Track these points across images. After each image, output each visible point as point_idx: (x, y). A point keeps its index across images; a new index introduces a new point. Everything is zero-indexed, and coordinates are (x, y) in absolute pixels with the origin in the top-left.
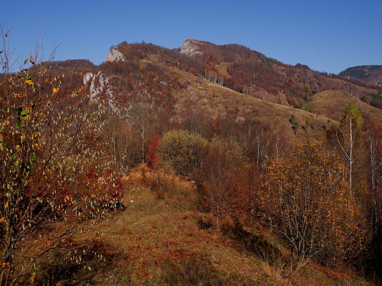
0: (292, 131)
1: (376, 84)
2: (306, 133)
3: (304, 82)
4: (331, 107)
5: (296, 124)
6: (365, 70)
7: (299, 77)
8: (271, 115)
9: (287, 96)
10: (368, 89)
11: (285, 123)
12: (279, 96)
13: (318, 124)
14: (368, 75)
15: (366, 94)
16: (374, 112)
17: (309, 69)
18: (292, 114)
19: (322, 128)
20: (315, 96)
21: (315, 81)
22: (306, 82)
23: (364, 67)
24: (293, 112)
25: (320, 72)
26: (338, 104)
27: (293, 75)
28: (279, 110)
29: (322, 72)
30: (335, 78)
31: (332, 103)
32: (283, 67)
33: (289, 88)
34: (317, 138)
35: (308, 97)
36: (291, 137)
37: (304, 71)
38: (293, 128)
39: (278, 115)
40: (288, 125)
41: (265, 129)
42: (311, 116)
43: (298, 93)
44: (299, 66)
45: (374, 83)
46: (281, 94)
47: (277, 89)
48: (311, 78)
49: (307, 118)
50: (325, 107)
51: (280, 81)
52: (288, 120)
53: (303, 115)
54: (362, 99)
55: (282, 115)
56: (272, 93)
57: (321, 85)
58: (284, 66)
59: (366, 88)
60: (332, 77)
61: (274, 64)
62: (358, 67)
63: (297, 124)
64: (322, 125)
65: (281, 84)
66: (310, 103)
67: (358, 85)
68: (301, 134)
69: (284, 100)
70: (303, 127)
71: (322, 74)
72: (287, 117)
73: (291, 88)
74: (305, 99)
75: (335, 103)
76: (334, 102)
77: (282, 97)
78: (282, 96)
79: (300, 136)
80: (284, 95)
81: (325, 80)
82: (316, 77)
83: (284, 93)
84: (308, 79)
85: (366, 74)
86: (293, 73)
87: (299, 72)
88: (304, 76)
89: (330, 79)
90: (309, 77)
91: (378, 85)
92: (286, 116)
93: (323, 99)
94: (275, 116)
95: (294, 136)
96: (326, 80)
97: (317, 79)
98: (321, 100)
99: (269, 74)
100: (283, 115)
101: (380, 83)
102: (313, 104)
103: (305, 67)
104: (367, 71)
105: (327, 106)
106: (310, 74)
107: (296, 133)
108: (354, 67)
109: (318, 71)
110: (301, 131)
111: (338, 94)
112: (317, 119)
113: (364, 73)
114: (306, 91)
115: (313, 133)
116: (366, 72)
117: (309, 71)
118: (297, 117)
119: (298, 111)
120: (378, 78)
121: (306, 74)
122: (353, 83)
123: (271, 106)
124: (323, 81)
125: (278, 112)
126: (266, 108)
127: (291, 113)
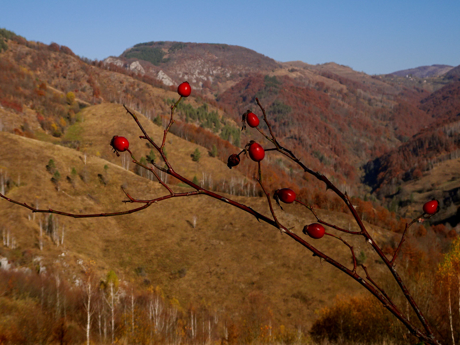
0: (51, 186)
1: (180, 74)
2: (72, 188)
3: (65, 77)
4: (109, 133)
5: (57, 174)
6: (163, 49)
7: (55, 67)
8: (16, 159)
9: (38, 113)
10: (166, 91)
11: (40, 172)
12: (25, 114)
13: (90, 171)
14: (169, 59)
15: (164, 100)
16: (172, 143)
17: (72, 54)
18: (49, 155)
19: (97, 178)
20: (85, 113)
21: (83, 77)
22: (68, 77)
23: (161, 43)
24: (52, 151)
25: (91, 60)
26: (120, 129)
27: (44, 63)
28: (29, 150)
29: (93, 59)
30: (115, 71)
31: (111, 126)
32: (27, 49)
33: (40, 99)
34: (89, 195)
35: (73, 116)
36: (51, 197)
37: (64, 58)
38: (53, 180)
39: (28, 158)
40: (45, 175)
41: (8, 184)
42: (80, 157)
43: (57, 109)
44: (53, 47)
45: (178, 72)
46: (27, 109)
47: (21, 100)
48: (75, 71)
49: (73, 161)
50: (101, 134)
51: (25, 86)
52: (44, 167)
53: (67, 157)
54: (155, 121)
55: (34, 159)
56: (12, 108)
57: (94, 83)
58: (28, 44)
59: (164, 90)
60: (110, 70)
61: (9, 41)
62: (151, 44)
63: (59, 175)
64: (96, 173)
65: (28, 92)
66: (77, 125)
67: (152, 84)
68: (65, 190)
69: (34, 122)
70: (68, 178)
71: (94, 63)
72: (43, 161)
73: (43, 99)
74: (69, 118)
75: (116, 127)
76: (113, 125)
77: (29, 116)
78: (29, 113)
79: (63, 194)
80: (33, 111)
81: (98, 75)
82: (85, 69)
83: (33, 108)
84: (71, 72)
85: (165, 57)
86: (45, 60)
87: (56, 59)
88: (63, 65)
89: (108, 73)
90: (72, 69)
91: (183, 76)
92: (41, 160)
93: (97, 118)
94: (23, 159)
95: (54, 194)
96: (102, 74)
97: (86, 73)
98: (93, 122)
99: (5, 73)
100: (36, 158)
101: (186, 74)
102: (82, 128)
103: (65, 50)
104: (166, 51)
105: (104, 133)
106: (74, 63)
107: (57, 189)
108: (145, 44)
109: (86, 59)
110: (64, 184)
111: (119, 112)
112: (89, 162)
113: (162, 54)
114: (69, 102)
115: (83, 186)
116: (166, 54)
117: (72, 58)
118: (58, 161)
119: (59, 149)
120: (183, 65)
121: (67, 62)
122: (144, 81)
123: (14, 142)
124: (97, 76)
125: (27, 153)
126: (7, 145)
127: (48, 153)
